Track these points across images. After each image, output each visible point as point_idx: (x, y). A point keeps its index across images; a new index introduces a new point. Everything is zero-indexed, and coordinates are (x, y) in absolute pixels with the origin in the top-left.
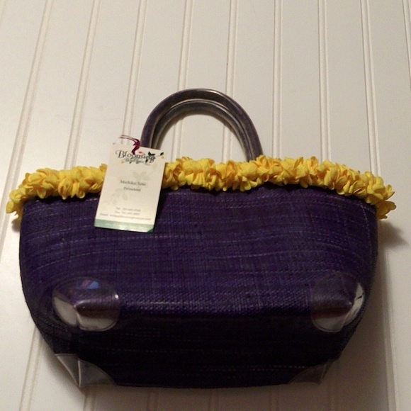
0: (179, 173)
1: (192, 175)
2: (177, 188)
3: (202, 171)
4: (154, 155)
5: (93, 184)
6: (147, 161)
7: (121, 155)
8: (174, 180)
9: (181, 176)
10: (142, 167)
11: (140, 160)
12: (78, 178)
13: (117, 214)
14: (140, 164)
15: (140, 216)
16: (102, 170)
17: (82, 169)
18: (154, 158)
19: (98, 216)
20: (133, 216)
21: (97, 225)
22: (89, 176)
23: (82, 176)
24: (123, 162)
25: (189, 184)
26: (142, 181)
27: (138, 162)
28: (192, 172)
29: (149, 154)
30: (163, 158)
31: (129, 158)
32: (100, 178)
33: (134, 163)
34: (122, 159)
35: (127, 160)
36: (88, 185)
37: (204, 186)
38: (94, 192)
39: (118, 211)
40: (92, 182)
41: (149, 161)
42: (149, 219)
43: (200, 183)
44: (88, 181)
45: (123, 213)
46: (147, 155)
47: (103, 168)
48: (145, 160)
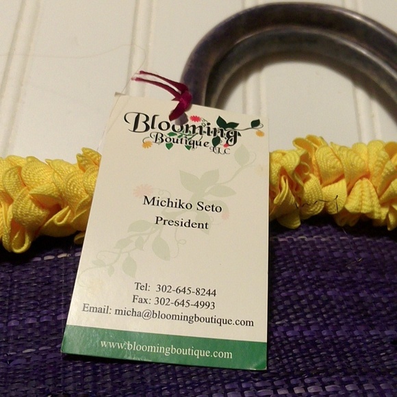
0: (306, 180)
1: (342, 185)
2: (297, 224)
3: (367, 175)
4: (234, 125)
5: (58, 208)
6: (216, 141)
7: (142, 126)
8: (293, 199)
9: (311, 186)
10: (203, 157)
11: (197, 138)
12: (9, 188)
13: (141, 308)
14: (199, 149)
15: (218, 313)
16: (83, 168)
17: (22, 163)
18: (236, 134)
19: (77, 316)
20: (190, 311)
21: (72, 345)
22: (45, 183)
23: (22, 183)
24: (146, 145)
25: (333, 210)
26: (209, 200)
27: (191, 145)
28: (341, 177)
29: (220, 121)
30: (260, 134)
31: (166, 133)
32: (79, 190)
33: (179, 148)
34: (141, 136)
35: (159, 139)
36: (41, 213)
37: (376, 216)
38: (59, 234)
39: (142, 294)
40: (53, 204)
41: (223, 140)
42: (249, 323)
43: (365, 209)
44: (40, 201)
45: (160, 301)
46: (214, 125)
47: (89, 161)
48: (210, 138)
